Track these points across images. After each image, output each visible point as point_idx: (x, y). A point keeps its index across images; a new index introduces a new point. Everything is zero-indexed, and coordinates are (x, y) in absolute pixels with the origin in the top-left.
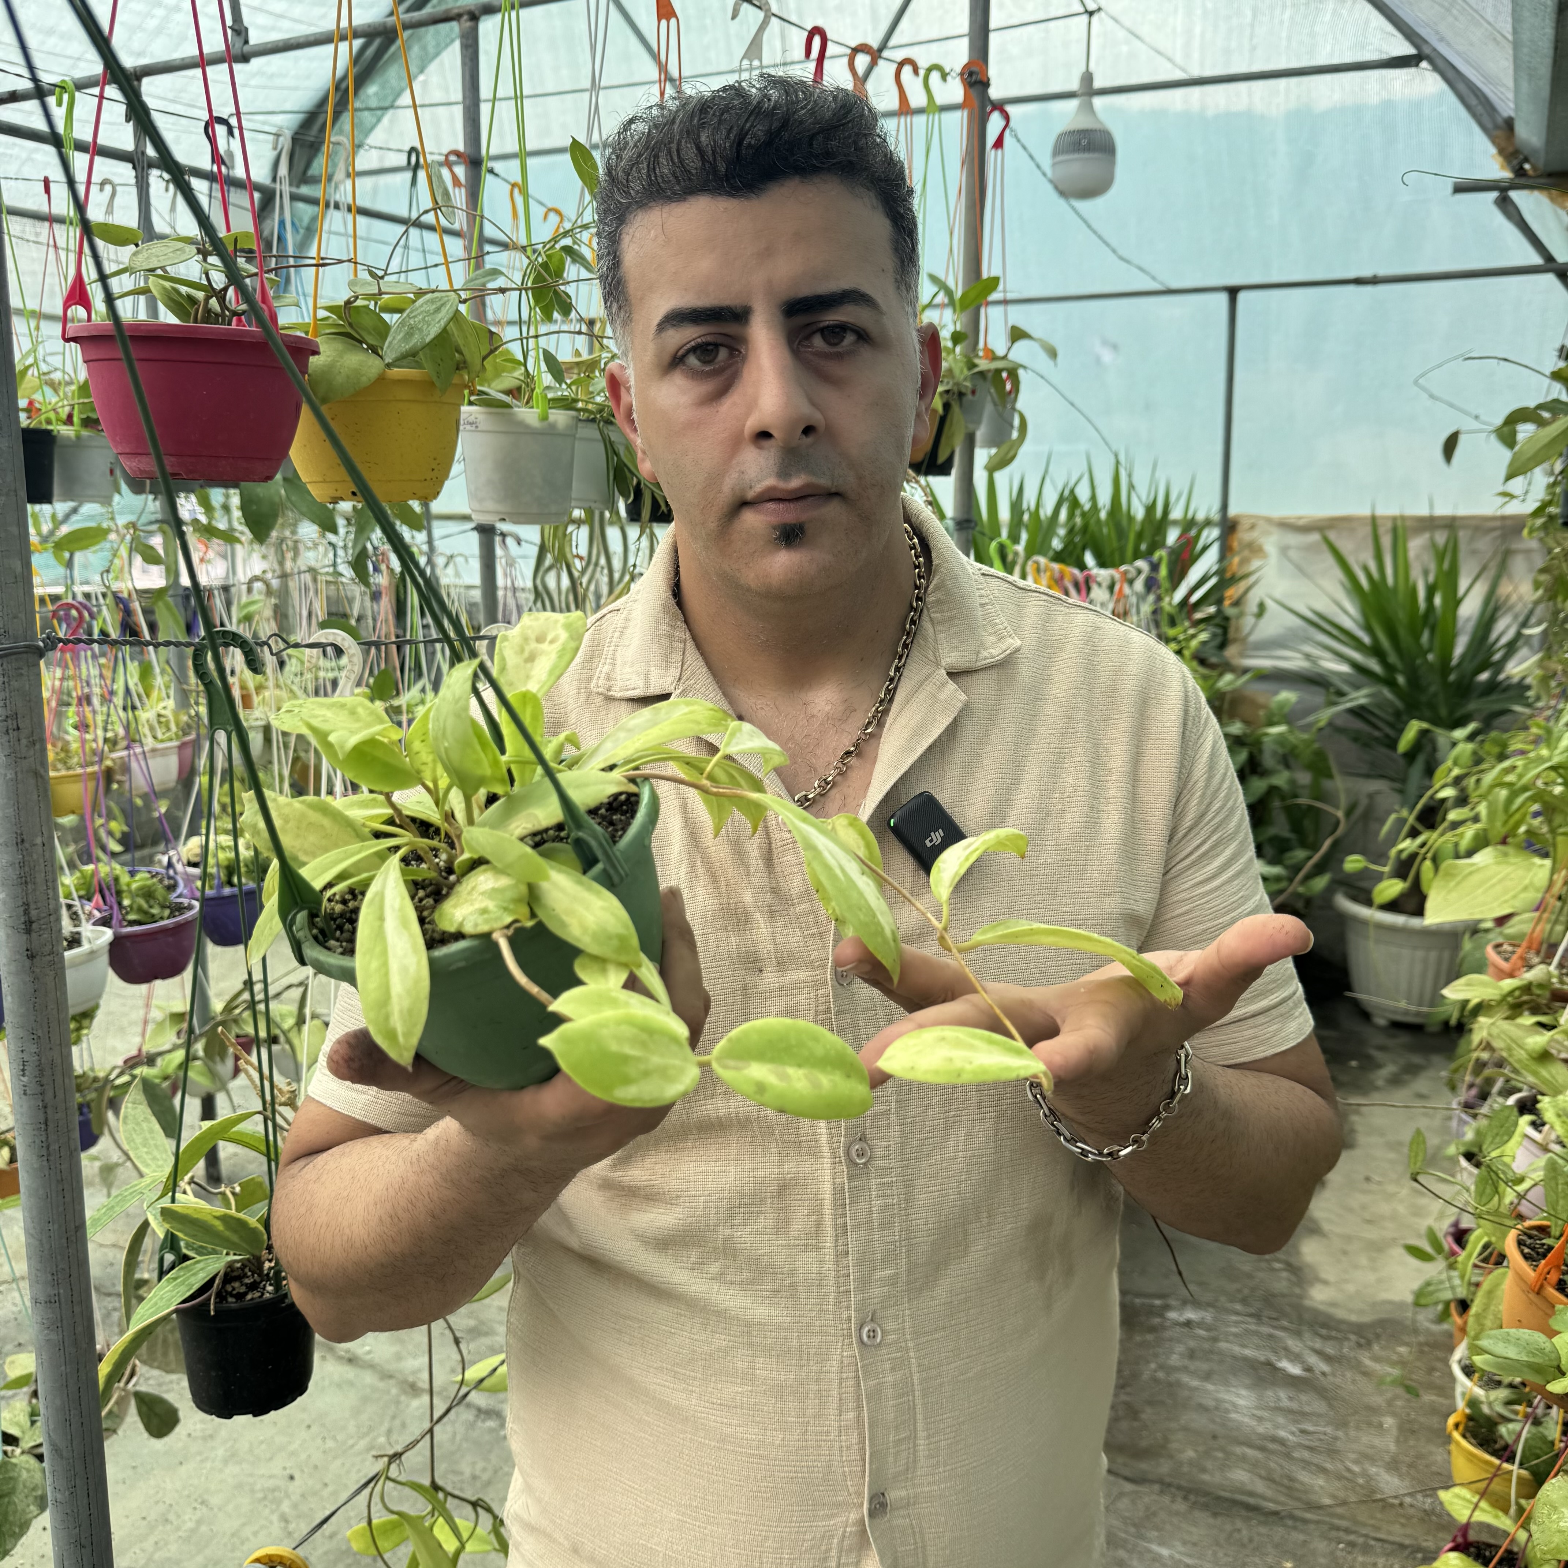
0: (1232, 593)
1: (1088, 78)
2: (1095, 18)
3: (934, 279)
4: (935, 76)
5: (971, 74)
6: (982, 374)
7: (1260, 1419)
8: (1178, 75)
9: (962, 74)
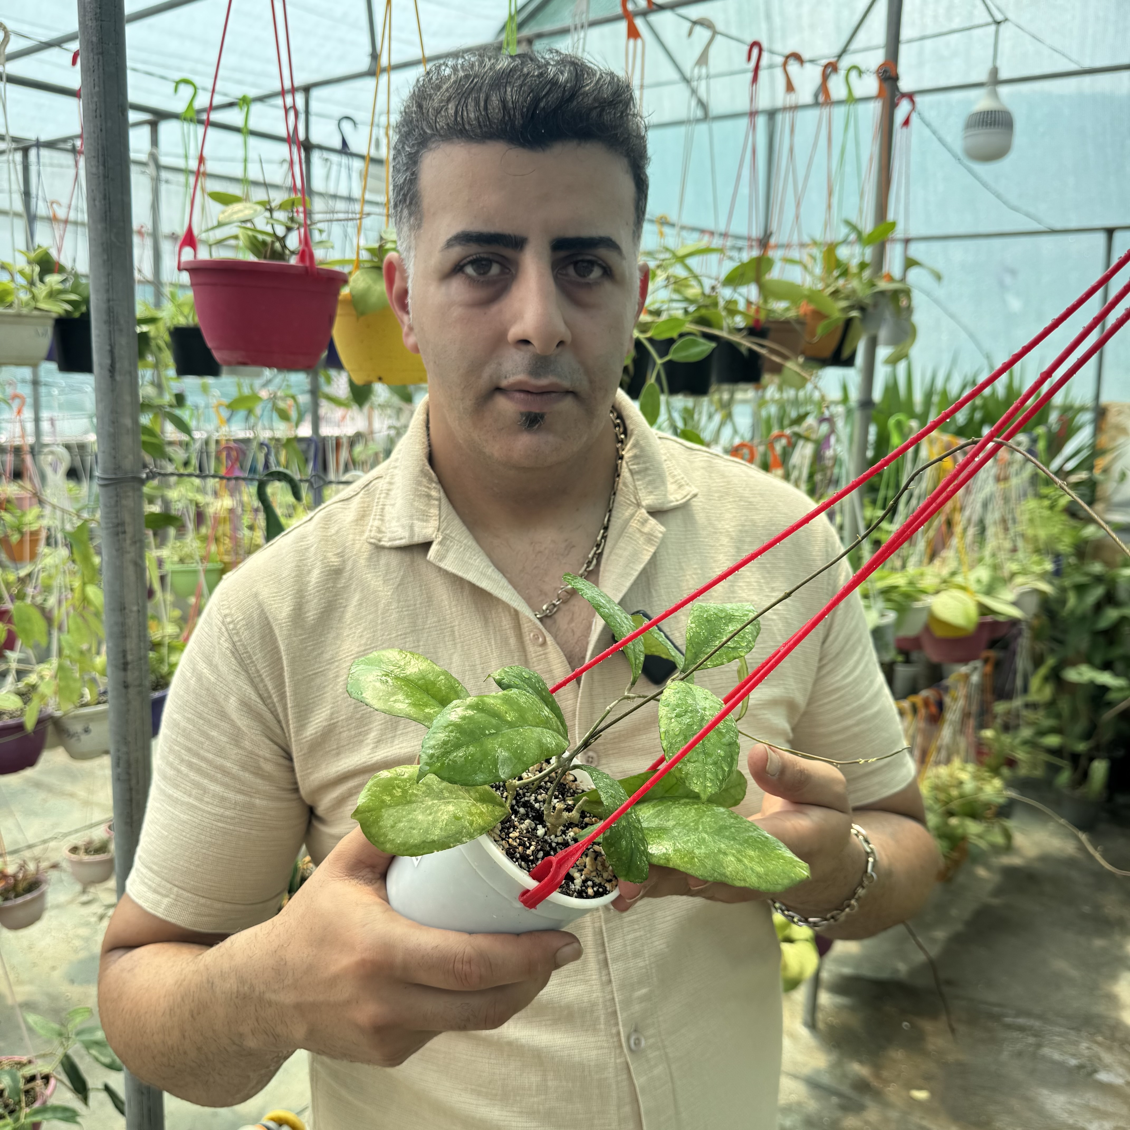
0: (1101, 463)
1: (995, 71)
2: (1003, 27)
3: (848, 223)
4: (854, 74)
5: (885, 71)
6: (882, 293)
7: (1071, 1113)
8: (1073, 67)
9: (878, 72)
